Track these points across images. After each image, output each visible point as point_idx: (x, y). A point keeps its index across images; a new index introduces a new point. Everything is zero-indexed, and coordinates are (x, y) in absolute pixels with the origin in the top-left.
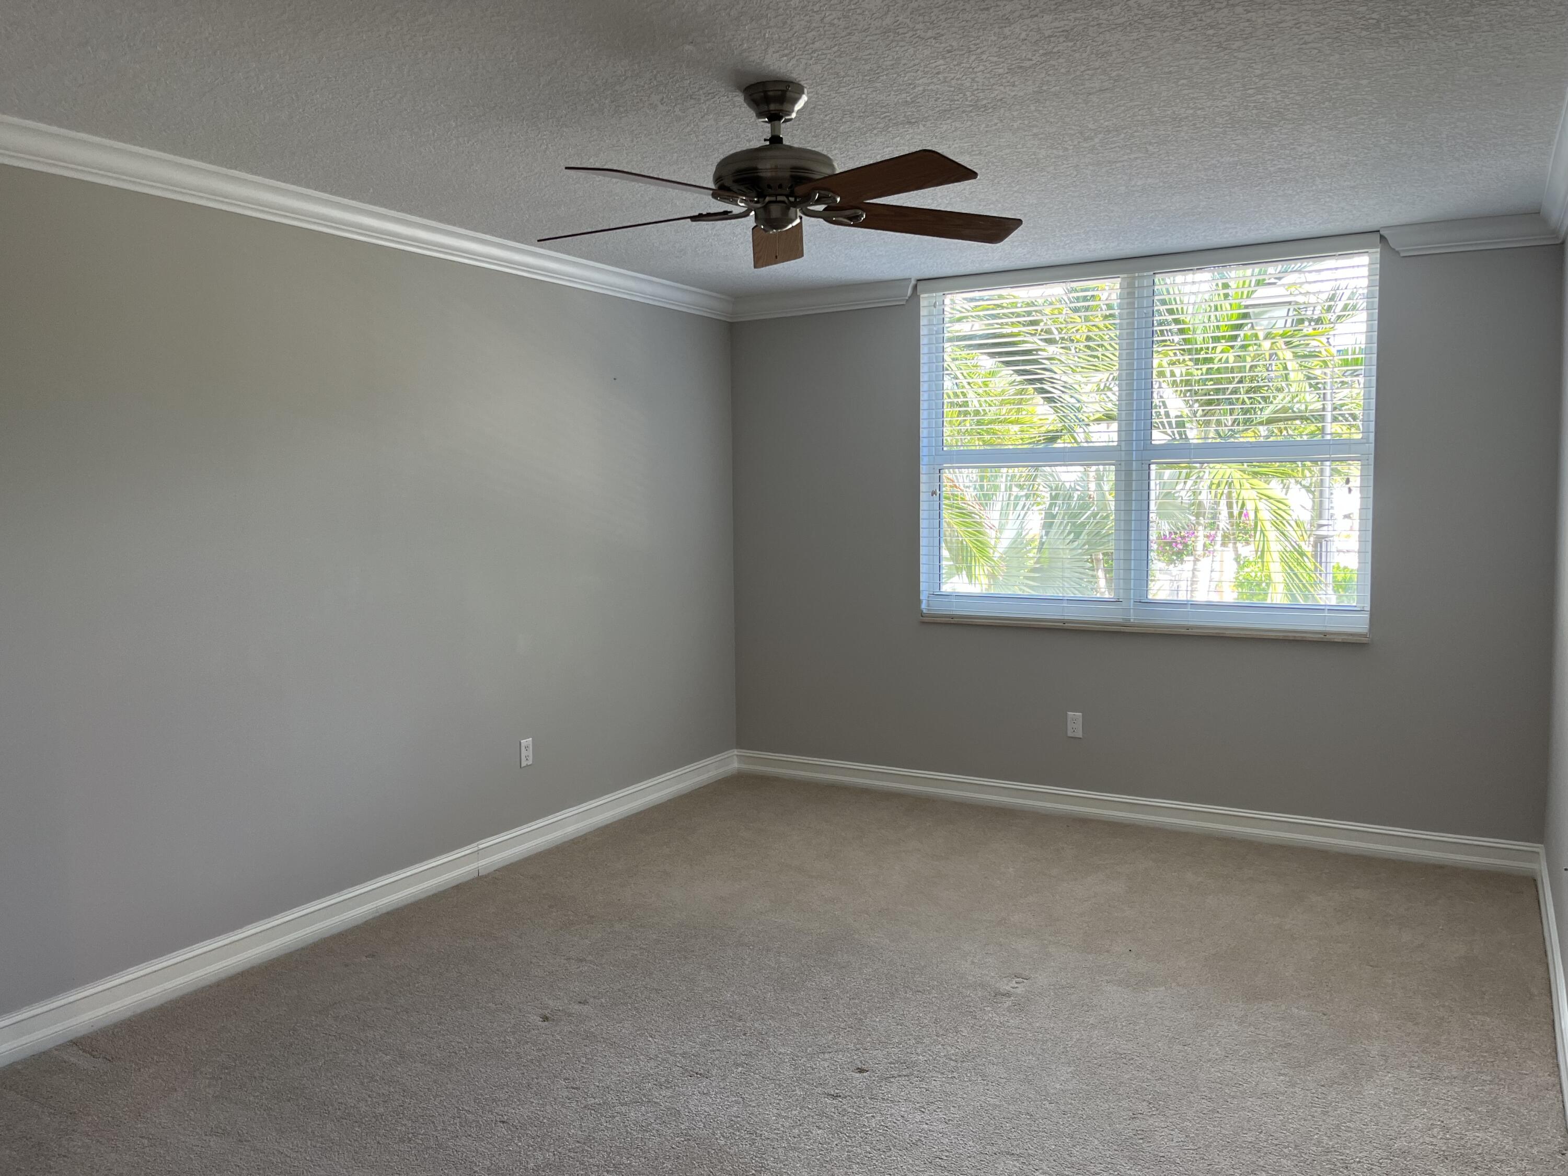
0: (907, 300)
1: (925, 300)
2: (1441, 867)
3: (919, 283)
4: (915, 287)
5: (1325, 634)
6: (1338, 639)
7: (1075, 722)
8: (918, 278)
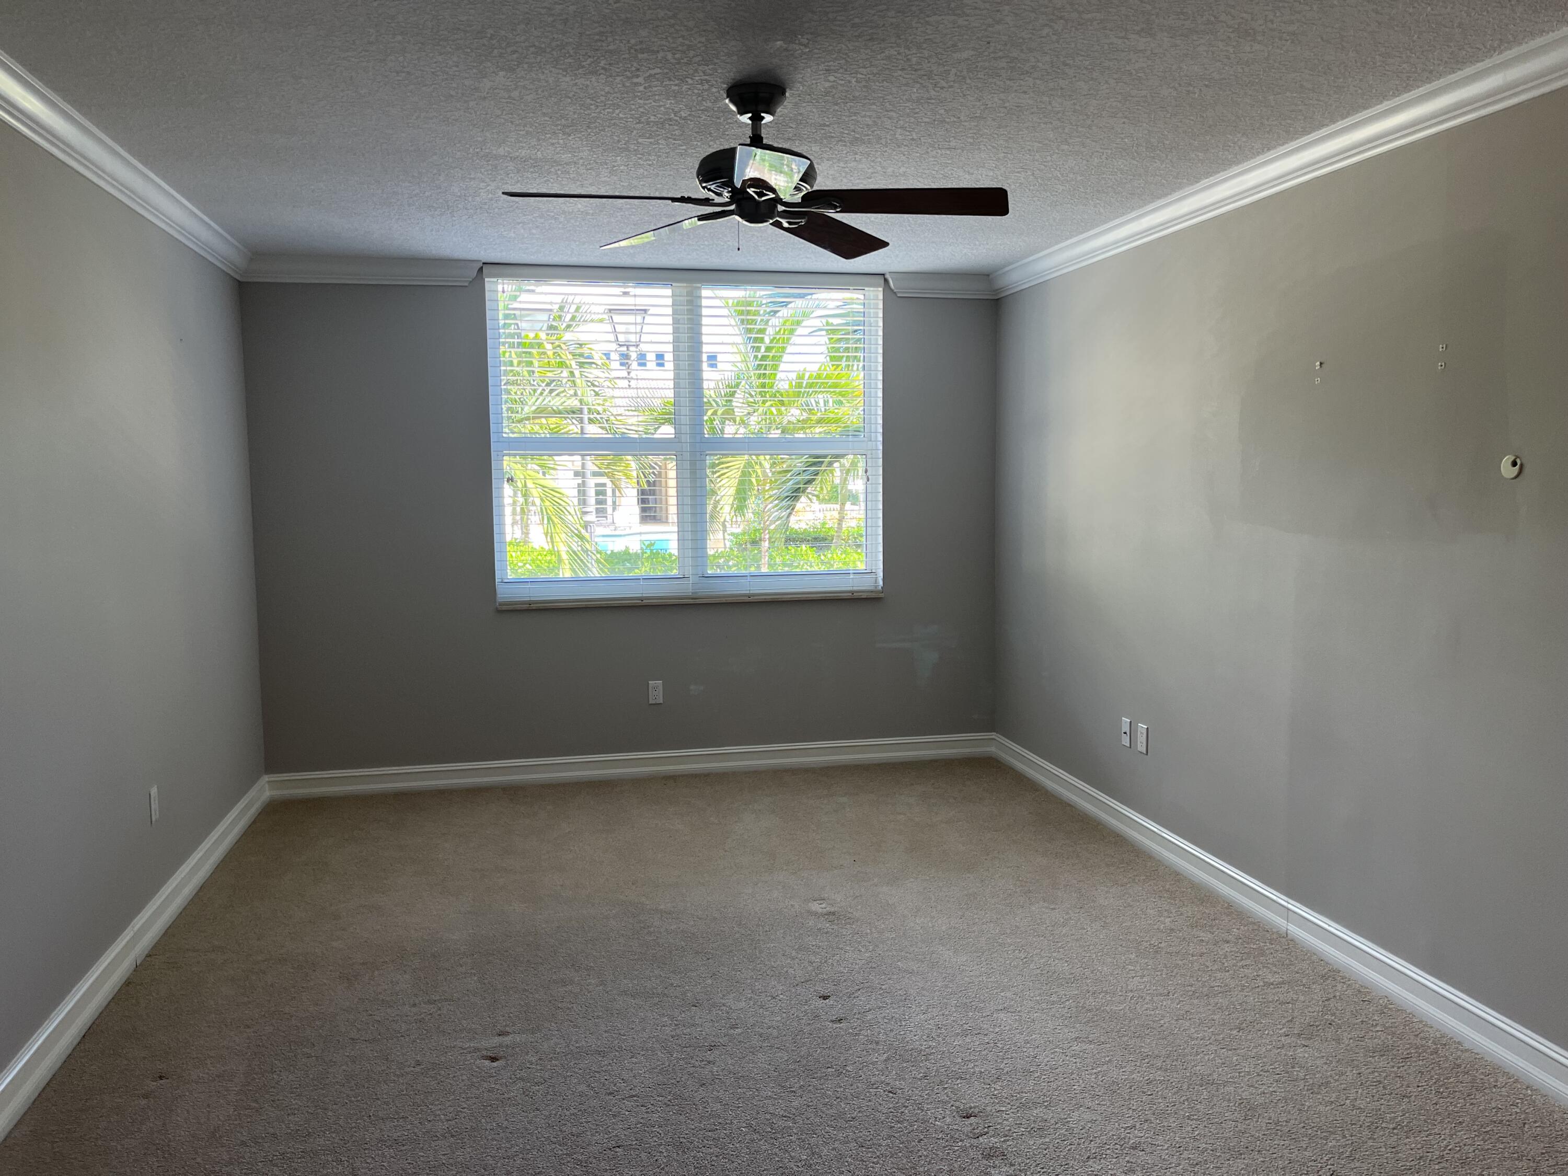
0: (470, 282)
1: (489, 283)
2: (936, 761)
3: (484, 266)
4: (481, 269)
5: (852, 592)
6: (864, 596)
7: (656, 690)
8: (485, 261)
